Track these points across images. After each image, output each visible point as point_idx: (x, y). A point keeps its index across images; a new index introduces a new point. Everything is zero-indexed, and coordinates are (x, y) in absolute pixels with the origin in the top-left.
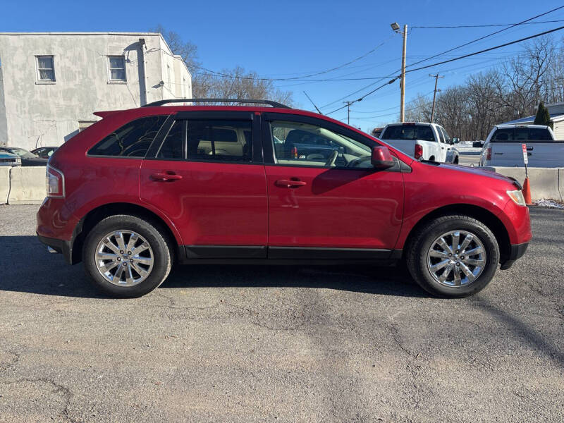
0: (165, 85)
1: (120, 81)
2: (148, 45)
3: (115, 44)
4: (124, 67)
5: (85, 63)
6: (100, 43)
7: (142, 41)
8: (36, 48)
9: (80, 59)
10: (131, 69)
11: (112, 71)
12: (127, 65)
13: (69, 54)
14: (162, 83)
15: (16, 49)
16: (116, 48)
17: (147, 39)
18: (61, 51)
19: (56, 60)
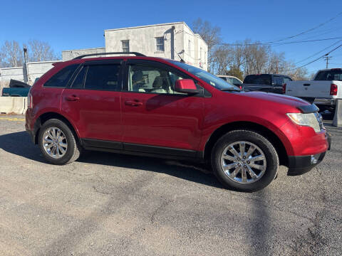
0: (186, 52)
1: (161, 51)
2: (177, 29)
3: (159, 31)
4: (163, 43)
5: (144, 42)
6: (152, 31)
7: (173, 28)
8: (122, 36)
9: (142, 40)
10: (167, 44)
11: (158, 46)
12: (165, 42)
13: (137, 38)
14: (183, 51)
15: (112, 38)
16: (160, 33)
17: (176, 26)
18: (133, 37)
19: (130, 42)
